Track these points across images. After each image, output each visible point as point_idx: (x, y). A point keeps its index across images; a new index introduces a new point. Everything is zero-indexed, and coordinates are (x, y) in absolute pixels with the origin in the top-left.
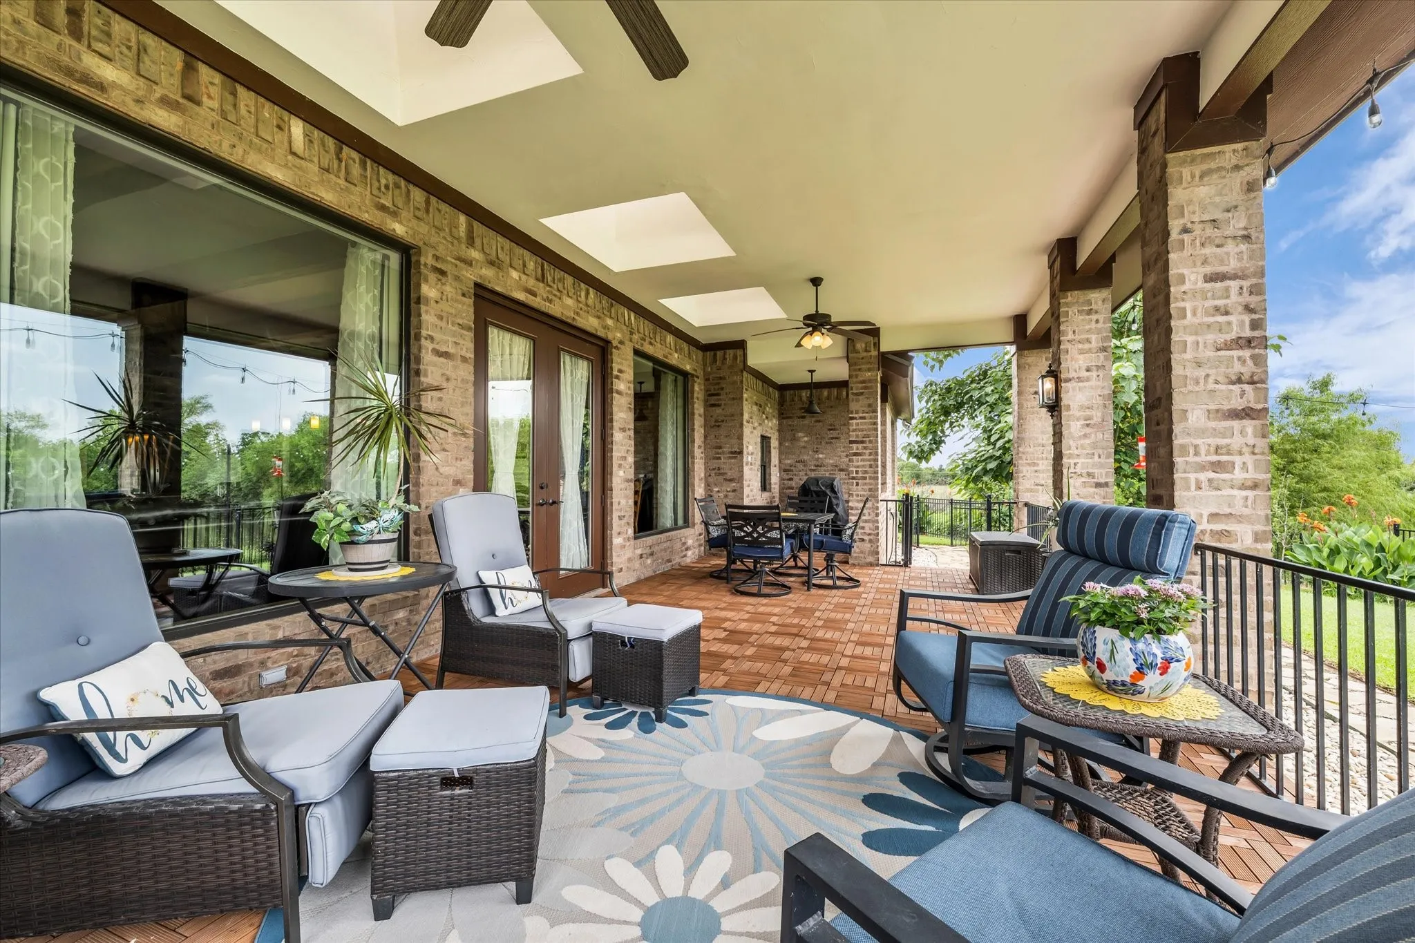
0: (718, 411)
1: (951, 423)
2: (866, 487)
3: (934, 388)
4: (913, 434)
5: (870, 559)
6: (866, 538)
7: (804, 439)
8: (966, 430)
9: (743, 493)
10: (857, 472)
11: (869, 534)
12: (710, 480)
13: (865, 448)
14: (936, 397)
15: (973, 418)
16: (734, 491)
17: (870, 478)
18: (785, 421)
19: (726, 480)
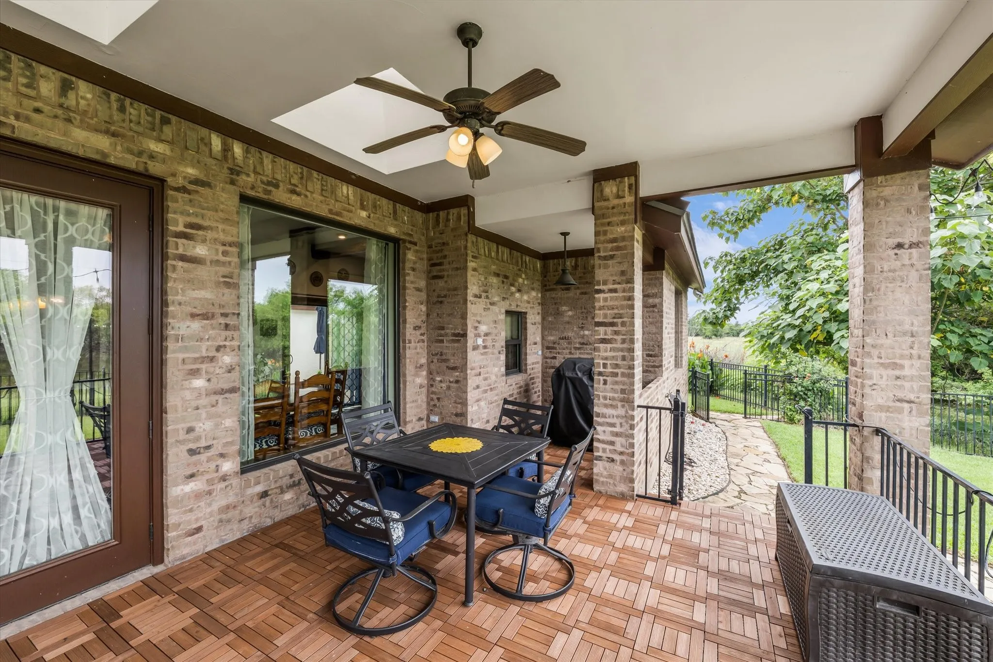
0: (441, 283)
1: (746, 292)
2: (618, 387)
3: (729, 258)
4: (709, 302)
5: (622, 488)
6: (617, 457)
7: (569, 313)
8: (761, 298)
9: (466, 385)
10: (605, 366)
11: (621, 453)
12: (433, 367)
13: (616, 333)
14: (731, 267)
15: (768, 286)
16: (457, 382)
17: (623, 375)
18: (548, 294)
19: (448, 368)
